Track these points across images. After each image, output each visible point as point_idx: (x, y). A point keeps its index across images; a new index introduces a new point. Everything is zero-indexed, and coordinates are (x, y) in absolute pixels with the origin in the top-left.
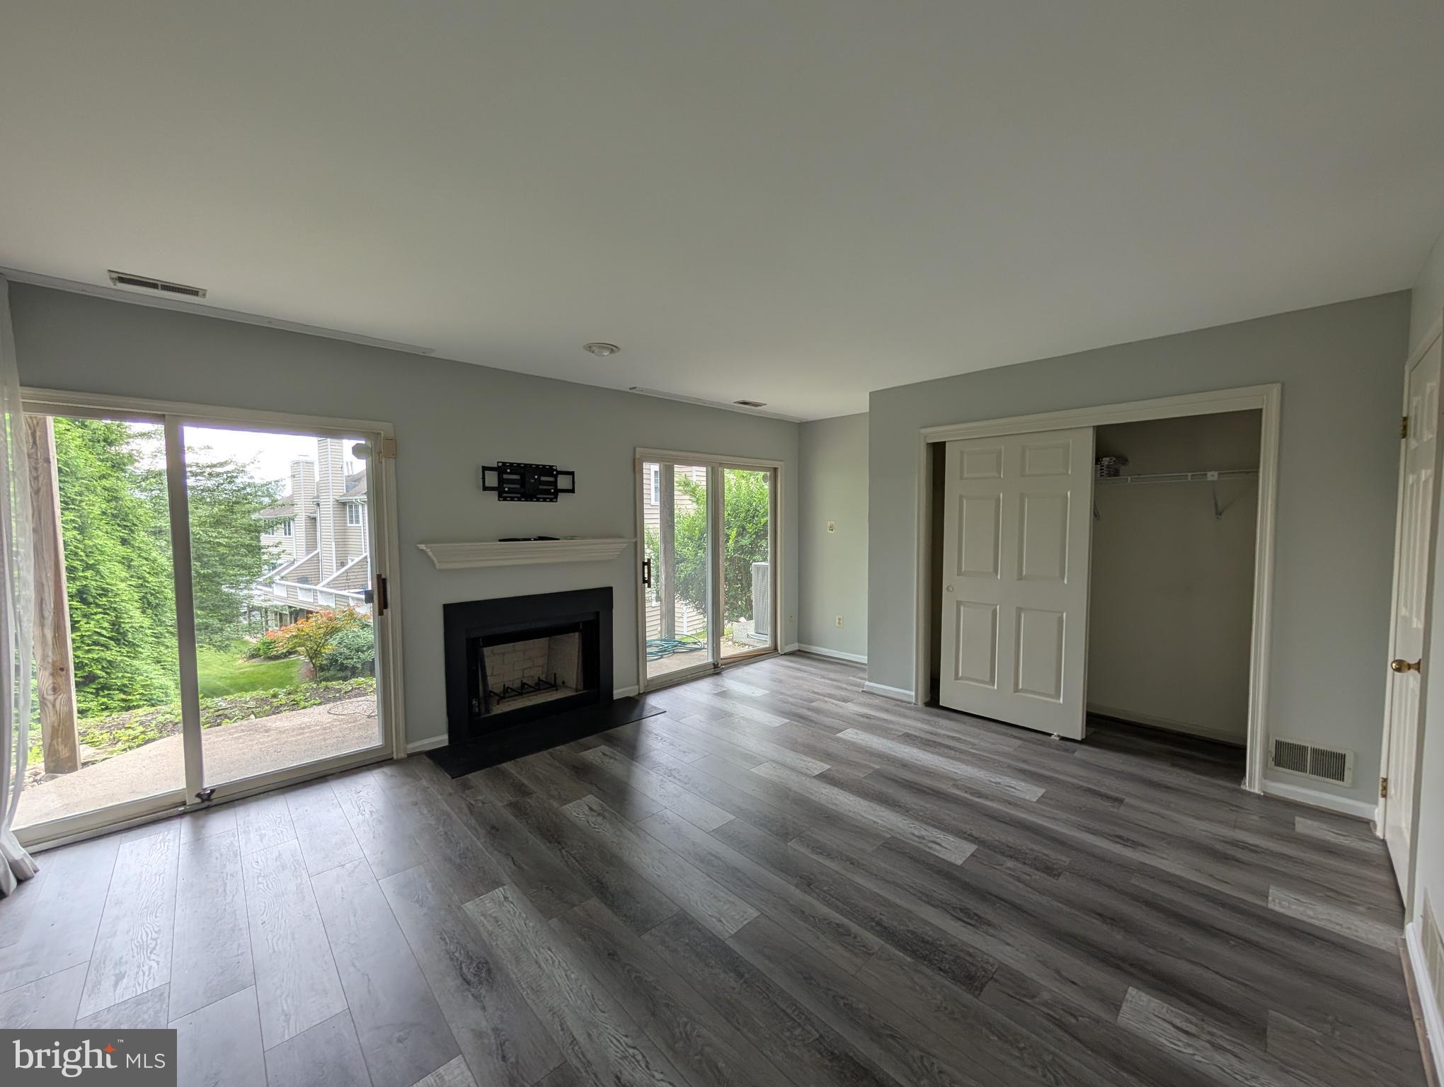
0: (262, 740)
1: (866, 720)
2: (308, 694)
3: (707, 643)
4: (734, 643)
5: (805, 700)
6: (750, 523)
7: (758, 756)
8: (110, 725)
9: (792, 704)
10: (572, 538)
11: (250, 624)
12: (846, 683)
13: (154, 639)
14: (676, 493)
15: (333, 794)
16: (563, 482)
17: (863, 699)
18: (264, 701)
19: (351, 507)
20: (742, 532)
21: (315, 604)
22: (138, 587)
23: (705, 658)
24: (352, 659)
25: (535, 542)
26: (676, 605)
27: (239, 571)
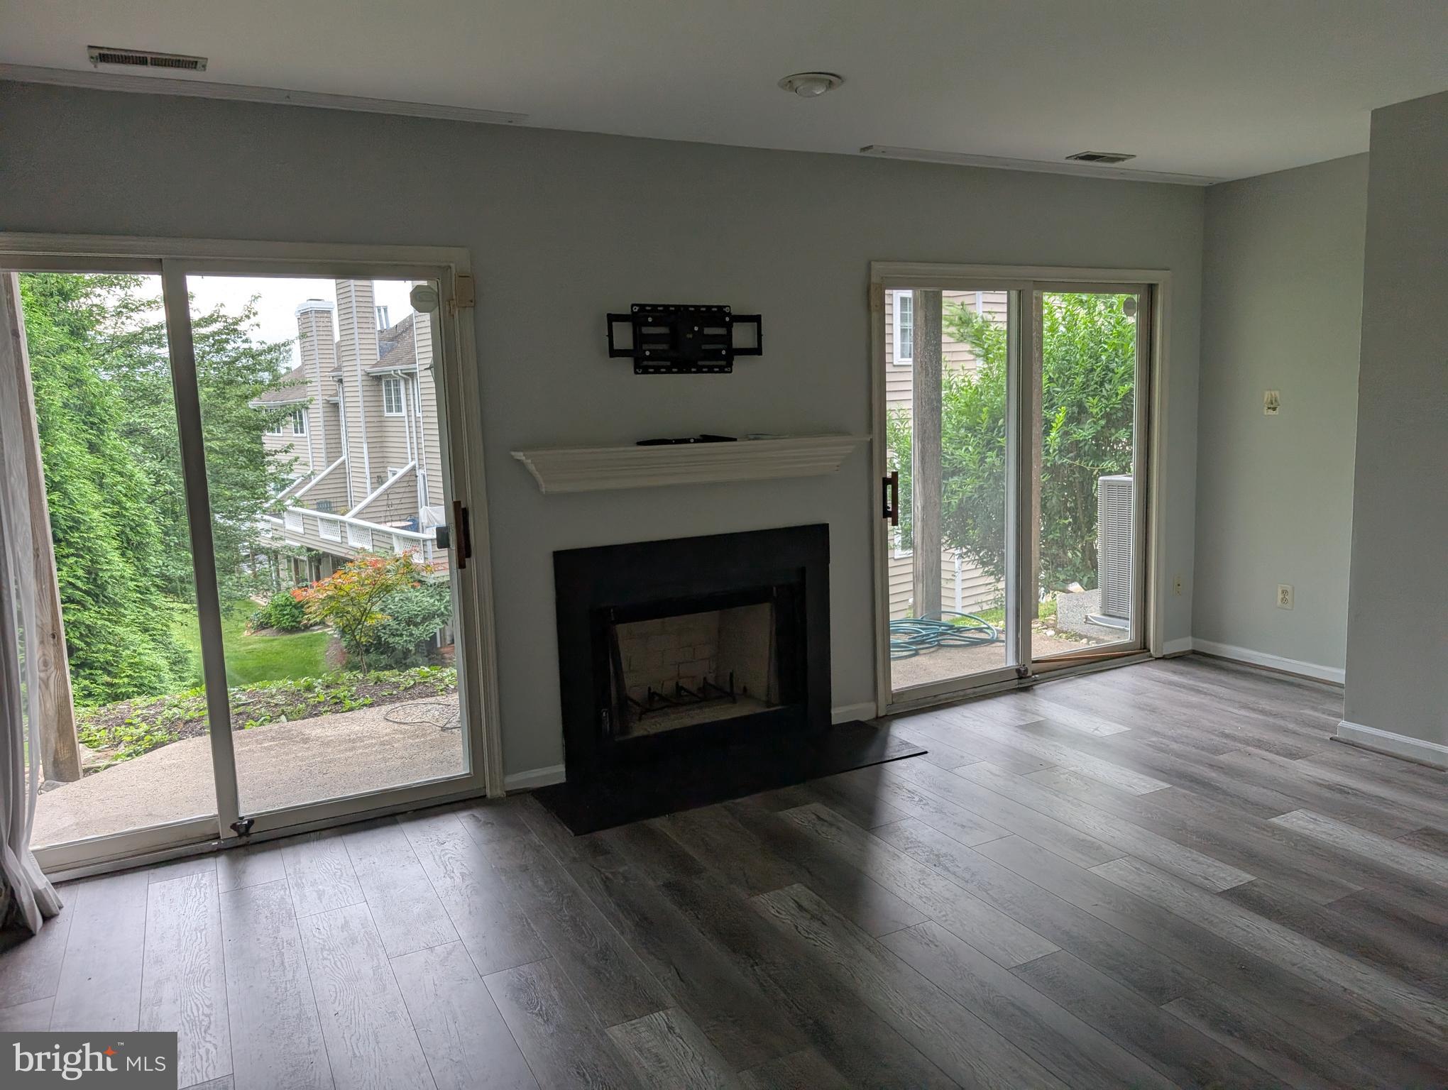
0: (300, 754)
1: (1338, 796)
2: (354, 688)
3: (1005, 631)
4: (1058, 632)
5: (1203, 749)
6: (1093, 396)
7: (1104, 846)
8: (106, 718)
9: (1178, 756)
10: (757, 437)
11: (255, 575)
12: (1296, 721)
13: (139, 596)
14: (945, 339)
15: (406, 842)
16: (742, 336)
17: (1337, 754)
18: (295, 696)
19: (388, 383)
20: (1078, 414)
21: (344, 545)
22: (115, 517)
23: (1001, 658)
24: (401, 635)
25: (696, 445)
26: (944, 557)
27: (238, 492)
